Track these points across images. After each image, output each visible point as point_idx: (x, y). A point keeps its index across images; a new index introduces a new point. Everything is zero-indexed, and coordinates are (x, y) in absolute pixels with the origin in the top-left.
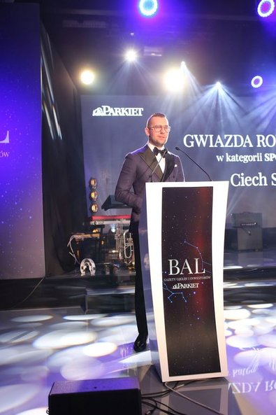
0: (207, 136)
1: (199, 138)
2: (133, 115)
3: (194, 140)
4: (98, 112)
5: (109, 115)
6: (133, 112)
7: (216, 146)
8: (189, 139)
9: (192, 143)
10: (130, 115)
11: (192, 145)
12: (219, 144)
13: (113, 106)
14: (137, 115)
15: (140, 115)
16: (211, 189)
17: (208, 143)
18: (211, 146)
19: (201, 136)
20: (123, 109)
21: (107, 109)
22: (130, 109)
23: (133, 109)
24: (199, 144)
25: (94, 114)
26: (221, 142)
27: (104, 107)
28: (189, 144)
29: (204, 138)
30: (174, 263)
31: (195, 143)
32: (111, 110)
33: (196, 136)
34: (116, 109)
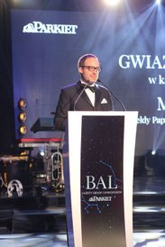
0: (144, 56)
1: (135, 59)
2: (67, 32)
3: (130, 61)
4: (29, 29)
5: (41, 32)
6: (67, 29)
7: (153, 67)
8: (125, 60)
9: (128, 63)
10: (63, 32)
11: (128, 66)
12: (157, 66)
13: (45, 22)
14: (70, 32)
15: (74, 32)
16: (122, 118)
17: (145, 64)
18: (148, 67)
19: (138, 57)
20: (55, 26)
21: (38, 26)
22: (63, 26)
23: (66, 26)
24: (135, 66)
25: (25, 30)
26: (159, 63)
27: (36, 23)
28: (125, 65)
29: (141, 58)
30: (91, 179)
31: (131, 64)
32: (42, 26)
33: (132, 57)
34: (48, 25)
